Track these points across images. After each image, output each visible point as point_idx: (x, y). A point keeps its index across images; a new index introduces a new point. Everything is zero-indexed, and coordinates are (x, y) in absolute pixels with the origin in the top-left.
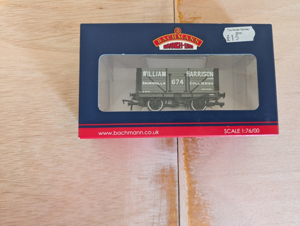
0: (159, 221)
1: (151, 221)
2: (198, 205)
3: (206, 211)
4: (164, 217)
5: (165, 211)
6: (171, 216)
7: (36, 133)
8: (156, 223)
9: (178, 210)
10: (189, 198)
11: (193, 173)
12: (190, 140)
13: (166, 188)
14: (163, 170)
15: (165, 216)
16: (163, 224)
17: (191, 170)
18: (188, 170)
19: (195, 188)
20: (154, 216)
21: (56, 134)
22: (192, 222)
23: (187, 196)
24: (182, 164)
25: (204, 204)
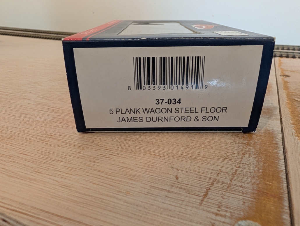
0: (231, 181)
1: (212, 177)
5: (250, 172)
6: (267, 184)
8: (224, 183)
9: (285, 180)
15: (249, 180)
16: (241, 189)
20: (220, 170)
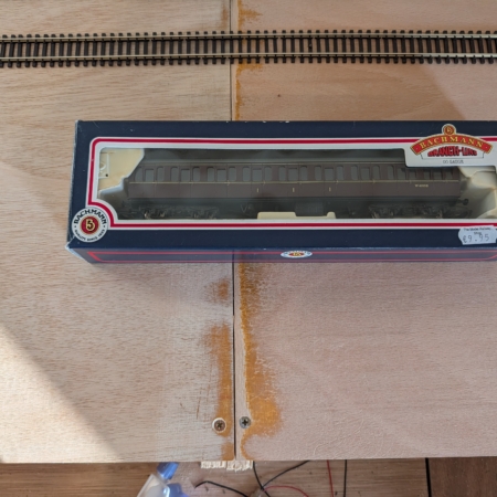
0: (208, 395)
1: (198, 396)
2: (259, 375)
3: (270, 383)
4: (215, 390)
5: (216, 383)
6: (224, 390)
7: (55, 282)
8: (204, 398)
9: (233, 382)
10: (248, 365)
11: (252, 332)
12: (250, 290)
13: (219, 352)
14: (214, 329)
16: (212, 399)
17: (251, 329)
18: (247, 328)
19: (255, 352)
20: (201, 389)
21: (79, 283)
22: (251, 398)
23: (245, 363)
24: (239, 320)
25: (267, 374)
